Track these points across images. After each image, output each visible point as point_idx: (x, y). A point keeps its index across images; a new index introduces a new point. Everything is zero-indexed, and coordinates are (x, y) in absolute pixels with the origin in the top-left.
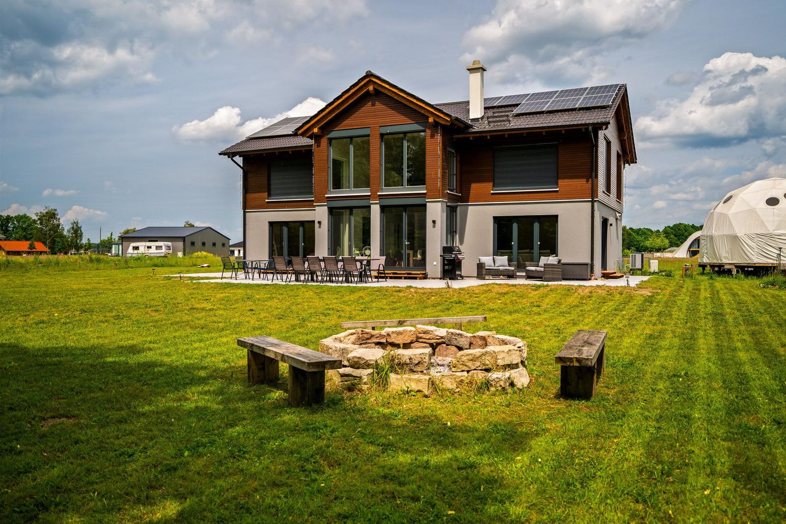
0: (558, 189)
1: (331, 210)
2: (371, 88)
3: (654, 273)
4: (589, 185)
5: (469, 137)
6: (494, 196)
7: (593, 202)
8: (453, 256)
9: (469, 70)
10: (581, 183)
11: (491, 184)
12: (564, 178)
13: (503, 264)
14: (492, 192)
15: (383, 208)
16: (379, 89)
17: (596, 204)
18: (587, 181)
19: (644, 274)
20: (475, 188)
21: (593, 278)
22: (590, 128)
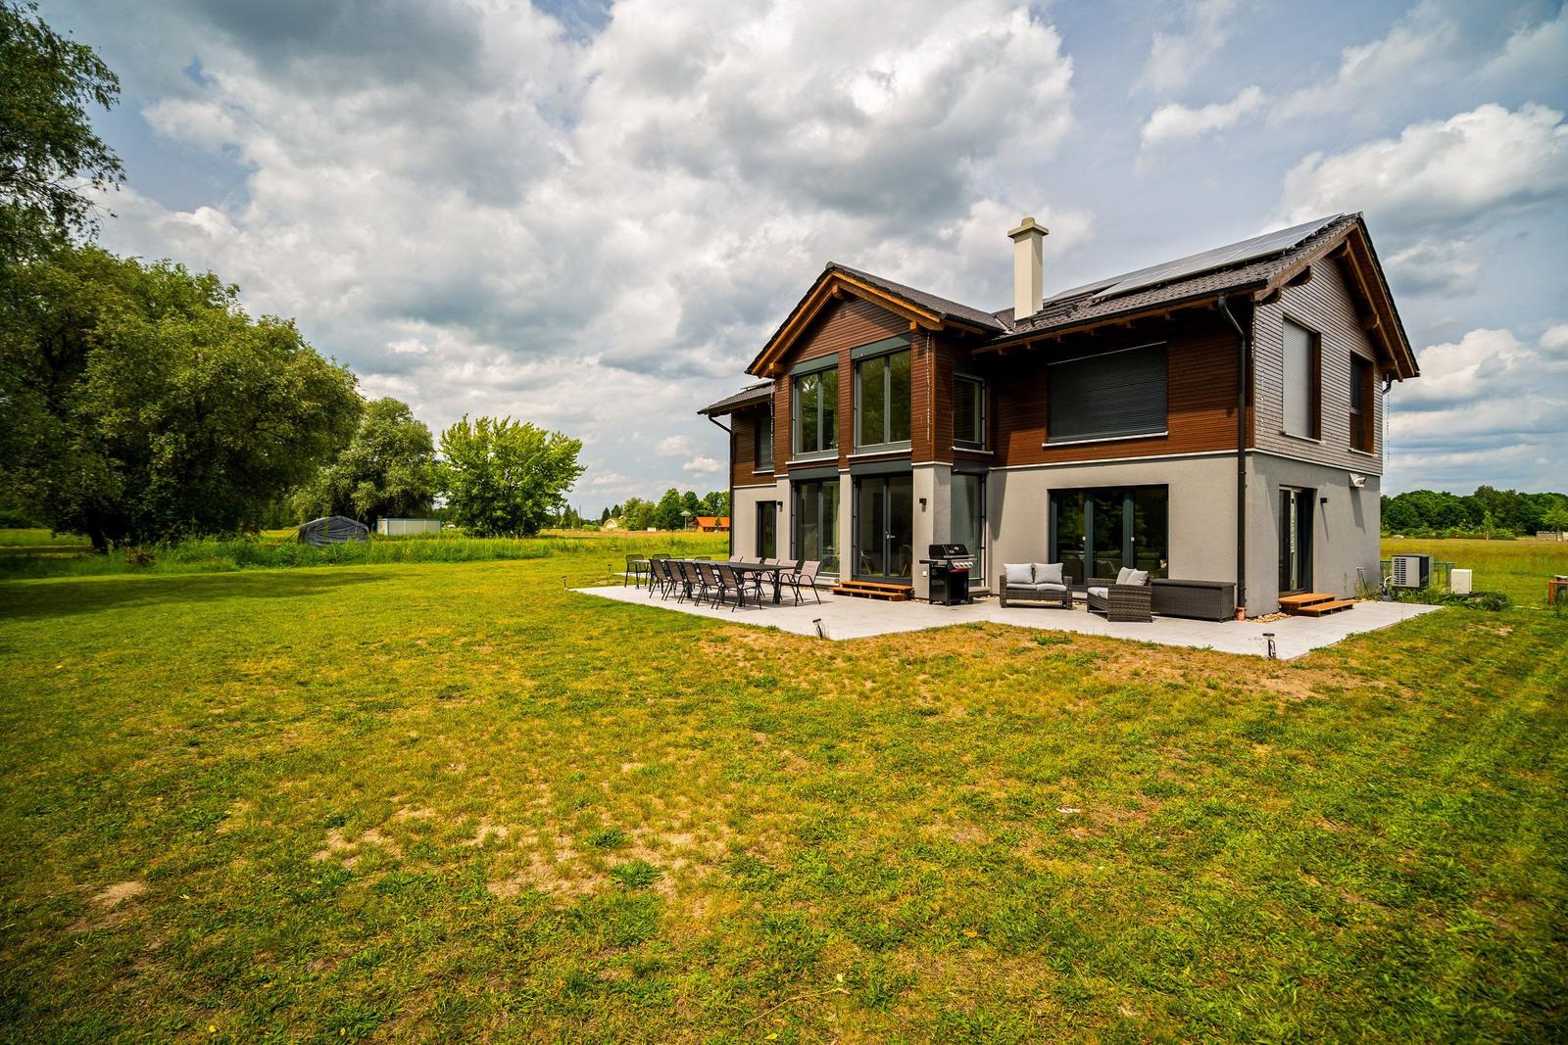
0: (1166, 433)
1: (796, 485)
2: (835, 289)
3: (1454, 598)
4: (1233, 421)
5: (996, 352)
6: (1049, 452)
7: (1241, 457)
8: (944, 562)
9: (1012, 236)
10: (1217, 419)
11: (1043, 431)
12: (1180, 410)
13: (1051, 578)
14: (1044, 445)
15: (857, 481)
16: (846, 288)
17: (1249, 460)
18: (1229, 414)
19: (1427, 600)
20: (1017, 440)
21: (1241, 615)
22: (1221, 300)
